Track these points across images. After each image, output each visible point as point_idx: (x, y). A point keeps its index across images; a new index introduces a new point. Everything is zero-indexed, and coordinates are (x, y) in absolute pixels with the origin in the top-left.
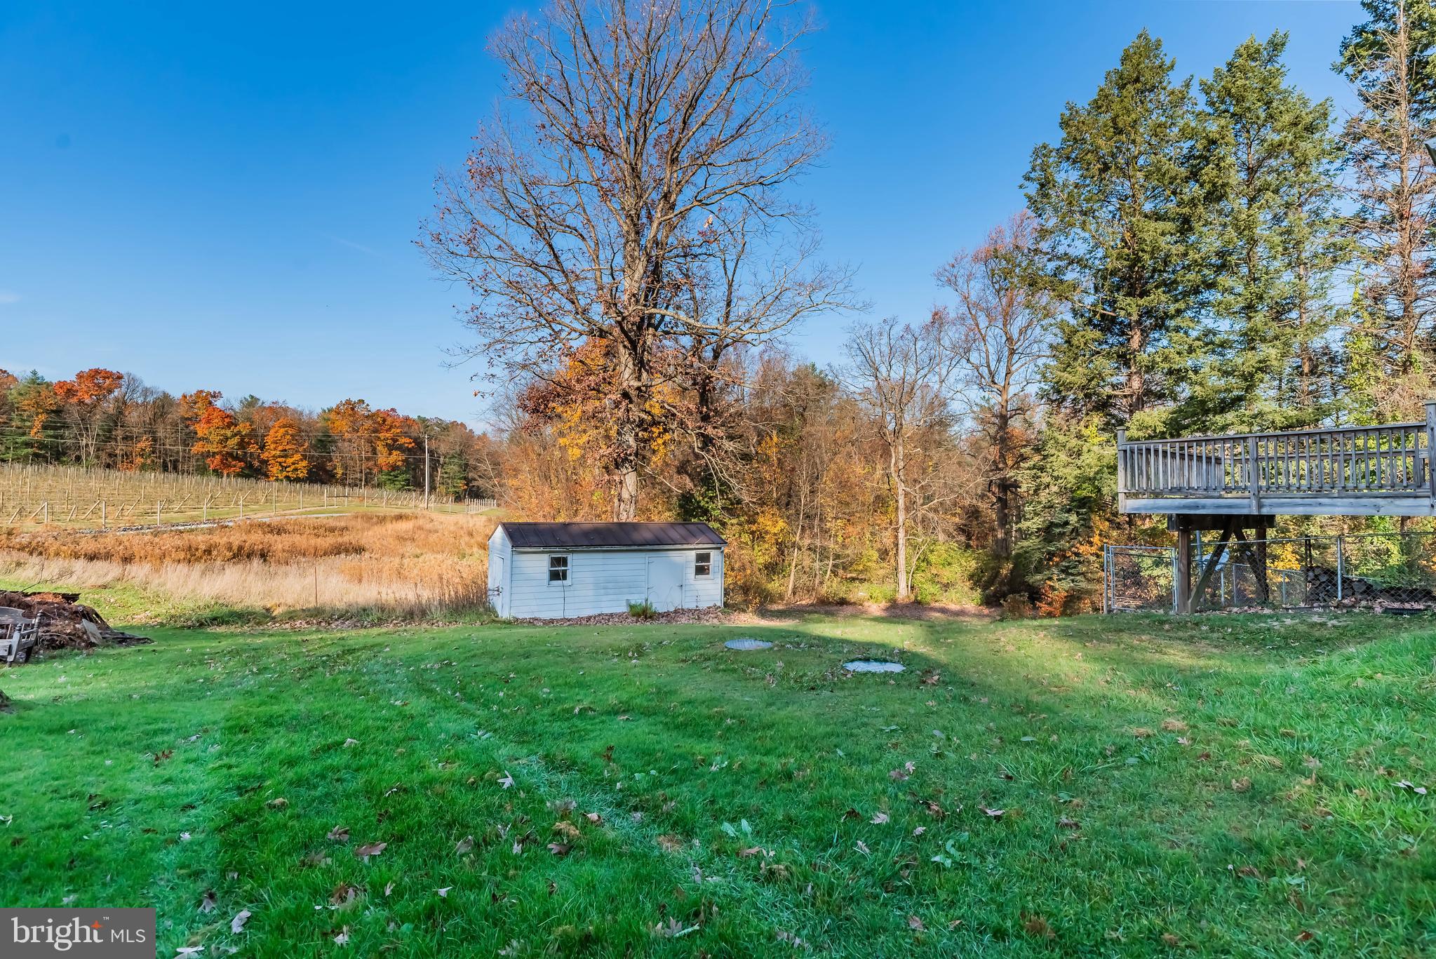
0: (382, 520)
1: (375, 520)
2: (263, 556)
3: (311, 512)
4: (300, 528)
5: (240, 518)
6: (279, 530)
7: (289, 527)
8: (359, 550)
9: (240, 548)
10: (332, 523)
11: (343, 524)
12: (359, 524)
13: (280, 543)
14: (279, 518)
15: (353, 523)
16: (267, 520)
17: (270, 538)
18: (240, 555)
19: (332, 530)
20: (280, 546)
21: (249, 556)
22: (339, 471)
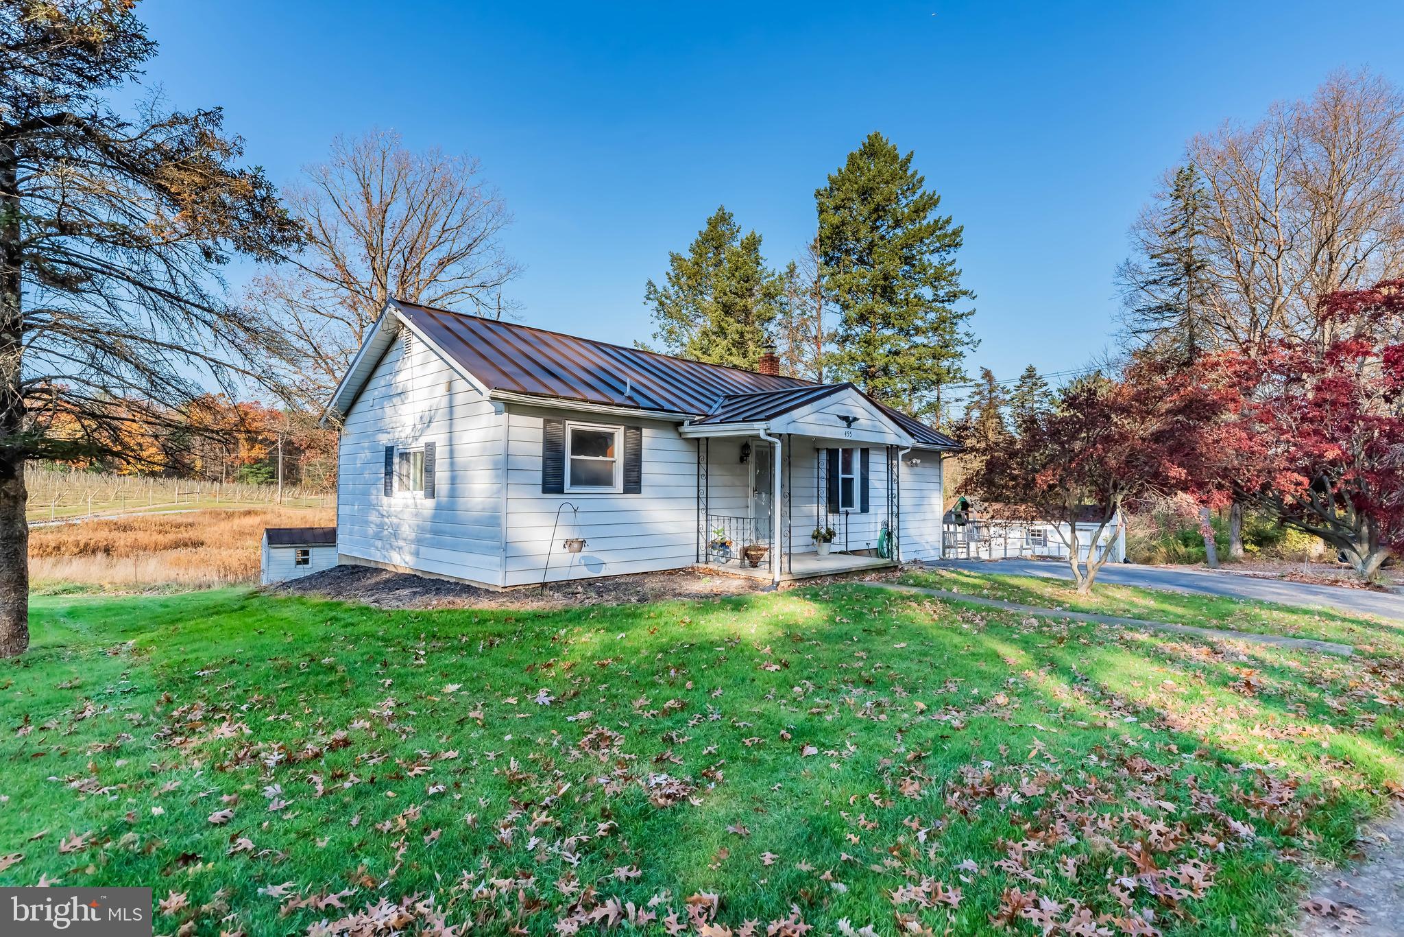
0: (230, 516)
1: (223, 515)
2: (107, 551)
3: (160, 509)
4: (145, 526)
5: (88, 517)
6: (125, 528)
7: (136, 524)
8: (197, 544)
9: (86, 545)
10: (179, 520)
11: (190, 520)
12: (207, 519)
13: (122, 539)
14: (126, 516)
15: (201, 519)
16: (114, 518)
17: (115, 534)
18: (86, 550)
19: (178, 526)
20: (122, 543)
21: (94, 551)
22: (199, 464)
